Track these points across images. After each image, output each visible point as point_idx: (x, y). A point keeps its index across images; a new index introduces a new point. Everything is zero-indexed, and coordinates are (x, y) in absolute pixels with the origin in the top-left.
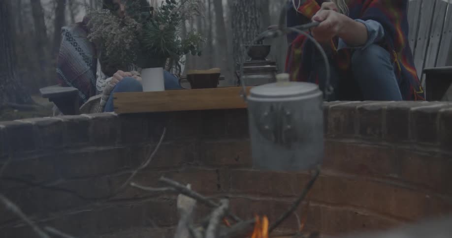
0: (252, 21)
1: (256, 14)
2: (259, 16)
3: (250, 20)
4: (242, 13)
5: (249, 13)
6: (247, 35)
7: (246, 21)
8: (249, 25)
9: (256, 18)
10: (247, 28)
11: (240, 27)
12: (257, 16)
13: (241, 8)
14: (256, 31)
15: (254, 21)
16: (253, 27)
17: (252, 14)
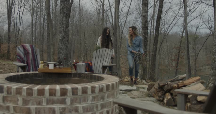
0: (65, 44)
3: (64, 44)
6: (63, 48)
7: (63, 44)
9: (66, 43)
10: (63, 46)
11: (61, 46)
13: (62, 40)
14: (66, 47)
17: (65, 42)
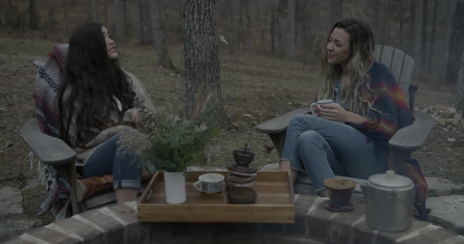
0: (205, 14)
1: (209, 5)
2: (212, 8)
3: (203, 12)
4: (195, 5)
5: (203, 4)
6: (200, 27)
7: (199, 13)
8: (202, 18)
9: (209, 10)
10: (200, 20)
11: (193, 19)
12: (211, 7)
15: (207, 13)
16: (206, 20)
17: (205, 6)
